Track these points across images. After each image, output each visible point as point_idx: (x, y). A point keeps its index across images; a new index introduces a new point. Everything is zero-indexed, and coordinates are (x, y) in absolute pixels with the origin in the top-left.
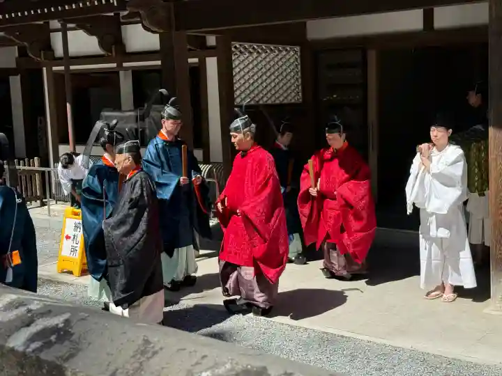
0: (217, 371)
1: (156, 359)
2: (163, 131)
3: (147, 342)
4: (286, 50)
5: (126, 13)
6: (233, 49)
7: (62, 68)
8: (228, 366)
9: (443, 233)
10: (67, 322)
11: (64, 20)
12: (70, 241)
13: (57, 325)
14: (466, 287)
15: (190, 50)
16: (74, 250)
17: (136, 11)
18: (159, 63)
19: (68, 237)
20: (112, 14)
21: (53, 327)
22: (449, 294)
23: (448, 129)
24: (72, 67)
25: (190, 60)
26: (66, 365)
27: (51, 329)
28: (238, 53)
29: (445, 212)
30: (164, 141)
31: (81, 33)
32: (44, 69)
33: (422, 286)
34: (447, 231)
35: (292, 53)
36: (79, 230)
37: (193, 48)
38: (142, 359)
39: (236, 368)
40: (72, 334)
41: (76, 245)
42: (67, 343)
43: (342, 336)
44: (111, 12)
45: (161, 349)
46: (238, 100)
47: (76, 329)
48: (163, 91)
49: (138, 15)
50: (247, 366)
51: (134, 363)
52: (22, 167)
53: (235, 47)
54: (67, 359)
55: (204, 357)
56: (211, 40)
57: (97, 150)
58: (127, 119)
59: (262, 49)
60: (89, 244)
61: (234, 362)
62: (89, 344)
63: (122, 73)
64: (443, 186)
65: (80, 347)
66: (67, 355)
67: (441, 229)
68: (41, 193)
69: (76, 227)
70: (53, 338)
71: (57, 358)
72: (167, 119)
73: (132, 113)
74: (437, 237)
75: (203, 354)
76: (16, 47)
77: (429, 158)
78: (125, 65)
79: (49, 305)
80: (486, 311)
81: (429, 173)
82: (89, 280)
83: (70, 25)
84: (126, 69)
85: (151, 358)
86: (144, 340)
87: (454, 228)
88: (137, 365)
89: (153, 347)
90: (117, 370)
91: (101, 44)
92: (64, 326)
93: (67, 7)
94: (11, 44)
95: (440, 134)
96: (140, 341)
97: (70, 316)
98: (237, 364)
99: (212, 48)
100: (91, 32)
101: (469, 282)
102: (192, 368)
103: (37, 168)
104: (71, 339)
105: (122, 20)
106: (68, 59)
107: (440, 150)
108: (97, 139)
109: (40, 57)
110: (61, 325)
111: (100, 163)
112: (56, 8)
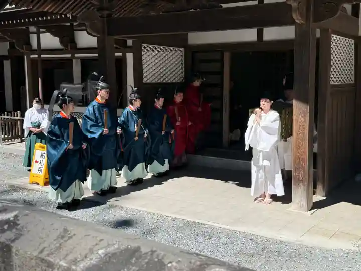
0: (108, 249)
1: (70, 242)
2: (99, 98)
3: (65, 230)
4: (176, 50)
5: (77, 23)
6: (143, 48)
7: (36, 56)
8: (116, 246)
9: (266, 163)
10: (16, 216)
11: (38, 26)
12: (37, 164)
13: (9, 219)
14: (278, 195)
15: (116, 48)
16: (40, 170)
17: (83, 22)
18: (96, 55)
19: (36, 162)
20: (69, 24)
21: (6, 220)
22: (268, 199)
23: (271, 101)
24: (42, 56)
25: (117, 54)
26: (12, 245)
27: (4, 221)
28: (146, 51)
29: (268, 150)
30: (99, 104)
31: (48, 35)
32: (25, 56)
33: (252, 194)
34: (268, 162)
35: (179, 52)
36: (43, 157)
37: (119, 47)
38: (62, 241)
39: (121, 248)
40: (18, 225)
41: (41, 167)
42: (14, 230)
43: (204, 224)
44: (68, 22)
45: (74, 235)
46: (145, 80)
47: (21, 222)
48: (95, 73)
49: (84, 25)
50: (128, 246)
51: (56, 244)
52: (9, 117)
53: (144, 47)
54: (13, 241)
55: (102, 240)
56: (130, 42)
57: (56, 108)
58: (77, 89)
59: (161, 49)
60: (51, 166)
61: (120, 243)
62: (28, 231)
63: (74, 61)
64: (267, 134)
65: (22, 233)
66: (13, 239)
67: (265, 161)
68: (21, 134)
69: (42, 155)
70: (6, 227)
71: (7, 240)
72: (101, 90)
73: (80, 86)
74: (262, 165)
75: (101, 239)
76: (8, 43)
77: (260, 117)
78: (76, 55)
79: (6, 206)
80: (290, 209)
81: (259, 126)
82: (49, 188)
83: (41, 30)
84: (78, 58)
85: (67, 240)
86: (64, 229)
87: (272, 160)
88: (58, 245)
89: (69, 234)
90: (44, 248)
91: (61, 42)
92: (14, 219)
93: (40, 19)
94: (4, 40)
95: (266, 104)
96: (62, 230)
97: (18, 213)
98: (122, 245)
99: (130, 47)
100: (55, 34)
101: (280, 192)
102: (92, 247)
103: (18, 118)
104: (18, 228)
105: (75, 28)
106: (40, 51)
107: (266, 113)
108: (56, 102)
109: (23, 49)
110: (12, 219)
111: (59, 116)
112: (33, 19)
